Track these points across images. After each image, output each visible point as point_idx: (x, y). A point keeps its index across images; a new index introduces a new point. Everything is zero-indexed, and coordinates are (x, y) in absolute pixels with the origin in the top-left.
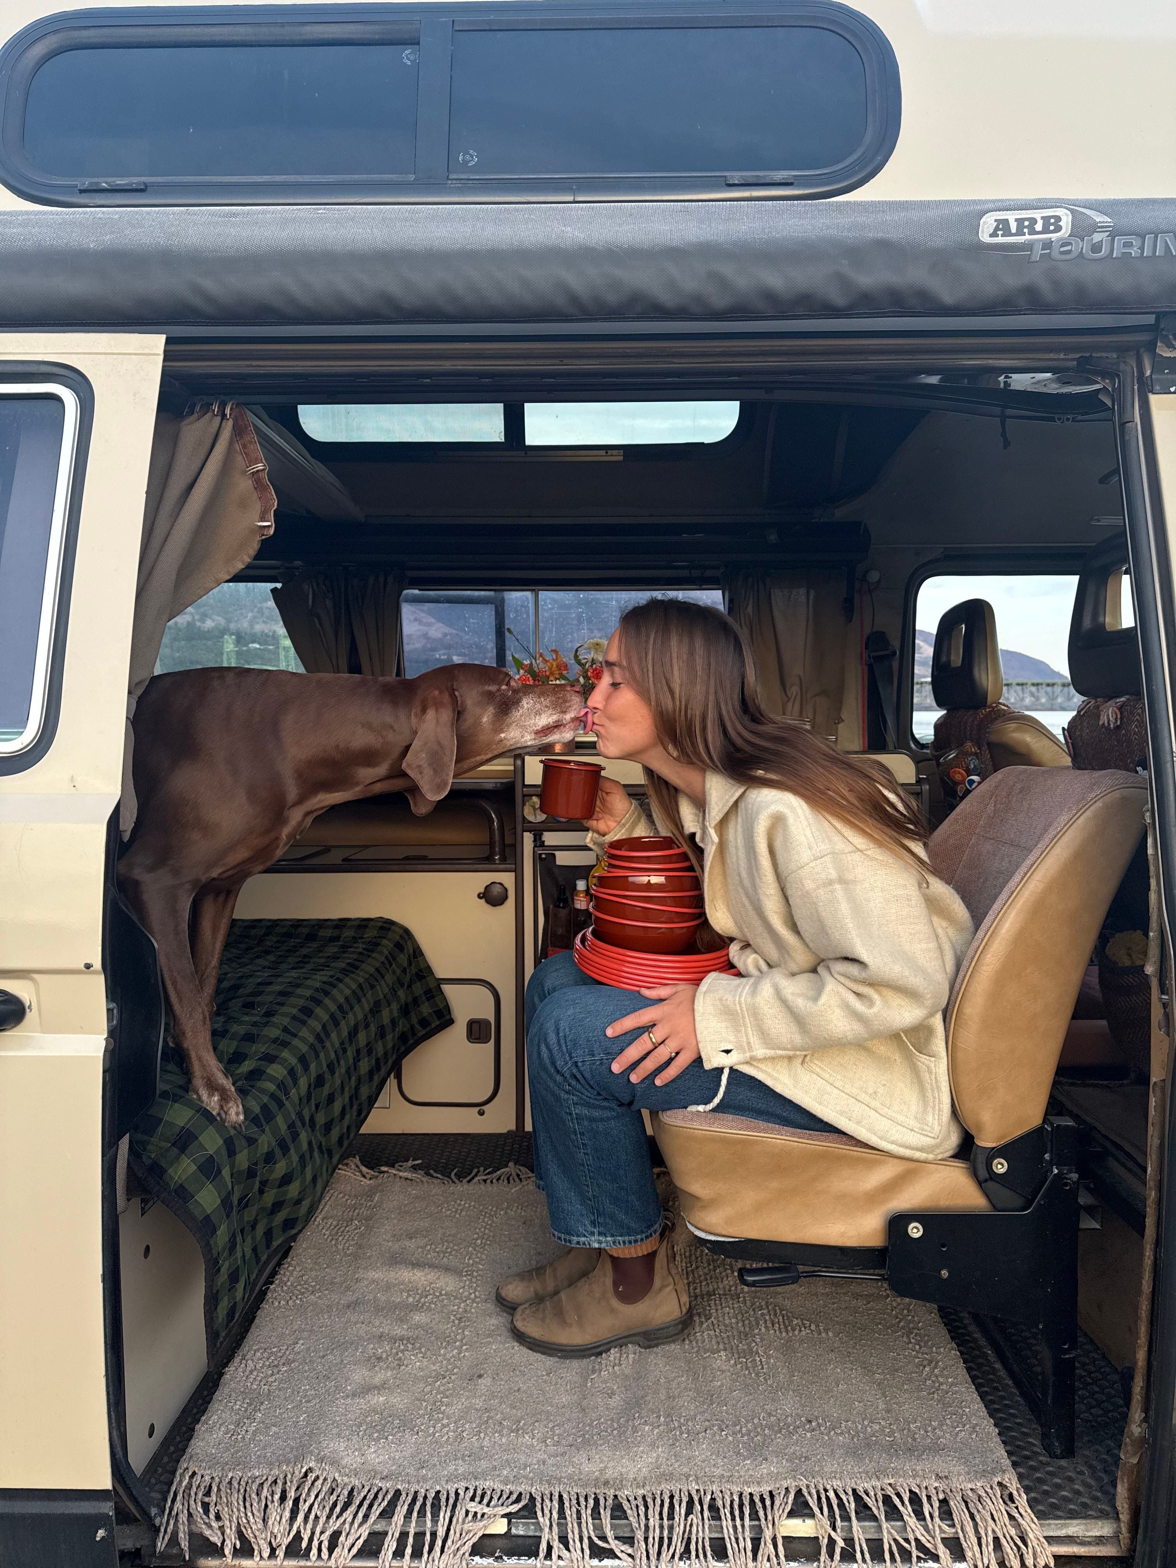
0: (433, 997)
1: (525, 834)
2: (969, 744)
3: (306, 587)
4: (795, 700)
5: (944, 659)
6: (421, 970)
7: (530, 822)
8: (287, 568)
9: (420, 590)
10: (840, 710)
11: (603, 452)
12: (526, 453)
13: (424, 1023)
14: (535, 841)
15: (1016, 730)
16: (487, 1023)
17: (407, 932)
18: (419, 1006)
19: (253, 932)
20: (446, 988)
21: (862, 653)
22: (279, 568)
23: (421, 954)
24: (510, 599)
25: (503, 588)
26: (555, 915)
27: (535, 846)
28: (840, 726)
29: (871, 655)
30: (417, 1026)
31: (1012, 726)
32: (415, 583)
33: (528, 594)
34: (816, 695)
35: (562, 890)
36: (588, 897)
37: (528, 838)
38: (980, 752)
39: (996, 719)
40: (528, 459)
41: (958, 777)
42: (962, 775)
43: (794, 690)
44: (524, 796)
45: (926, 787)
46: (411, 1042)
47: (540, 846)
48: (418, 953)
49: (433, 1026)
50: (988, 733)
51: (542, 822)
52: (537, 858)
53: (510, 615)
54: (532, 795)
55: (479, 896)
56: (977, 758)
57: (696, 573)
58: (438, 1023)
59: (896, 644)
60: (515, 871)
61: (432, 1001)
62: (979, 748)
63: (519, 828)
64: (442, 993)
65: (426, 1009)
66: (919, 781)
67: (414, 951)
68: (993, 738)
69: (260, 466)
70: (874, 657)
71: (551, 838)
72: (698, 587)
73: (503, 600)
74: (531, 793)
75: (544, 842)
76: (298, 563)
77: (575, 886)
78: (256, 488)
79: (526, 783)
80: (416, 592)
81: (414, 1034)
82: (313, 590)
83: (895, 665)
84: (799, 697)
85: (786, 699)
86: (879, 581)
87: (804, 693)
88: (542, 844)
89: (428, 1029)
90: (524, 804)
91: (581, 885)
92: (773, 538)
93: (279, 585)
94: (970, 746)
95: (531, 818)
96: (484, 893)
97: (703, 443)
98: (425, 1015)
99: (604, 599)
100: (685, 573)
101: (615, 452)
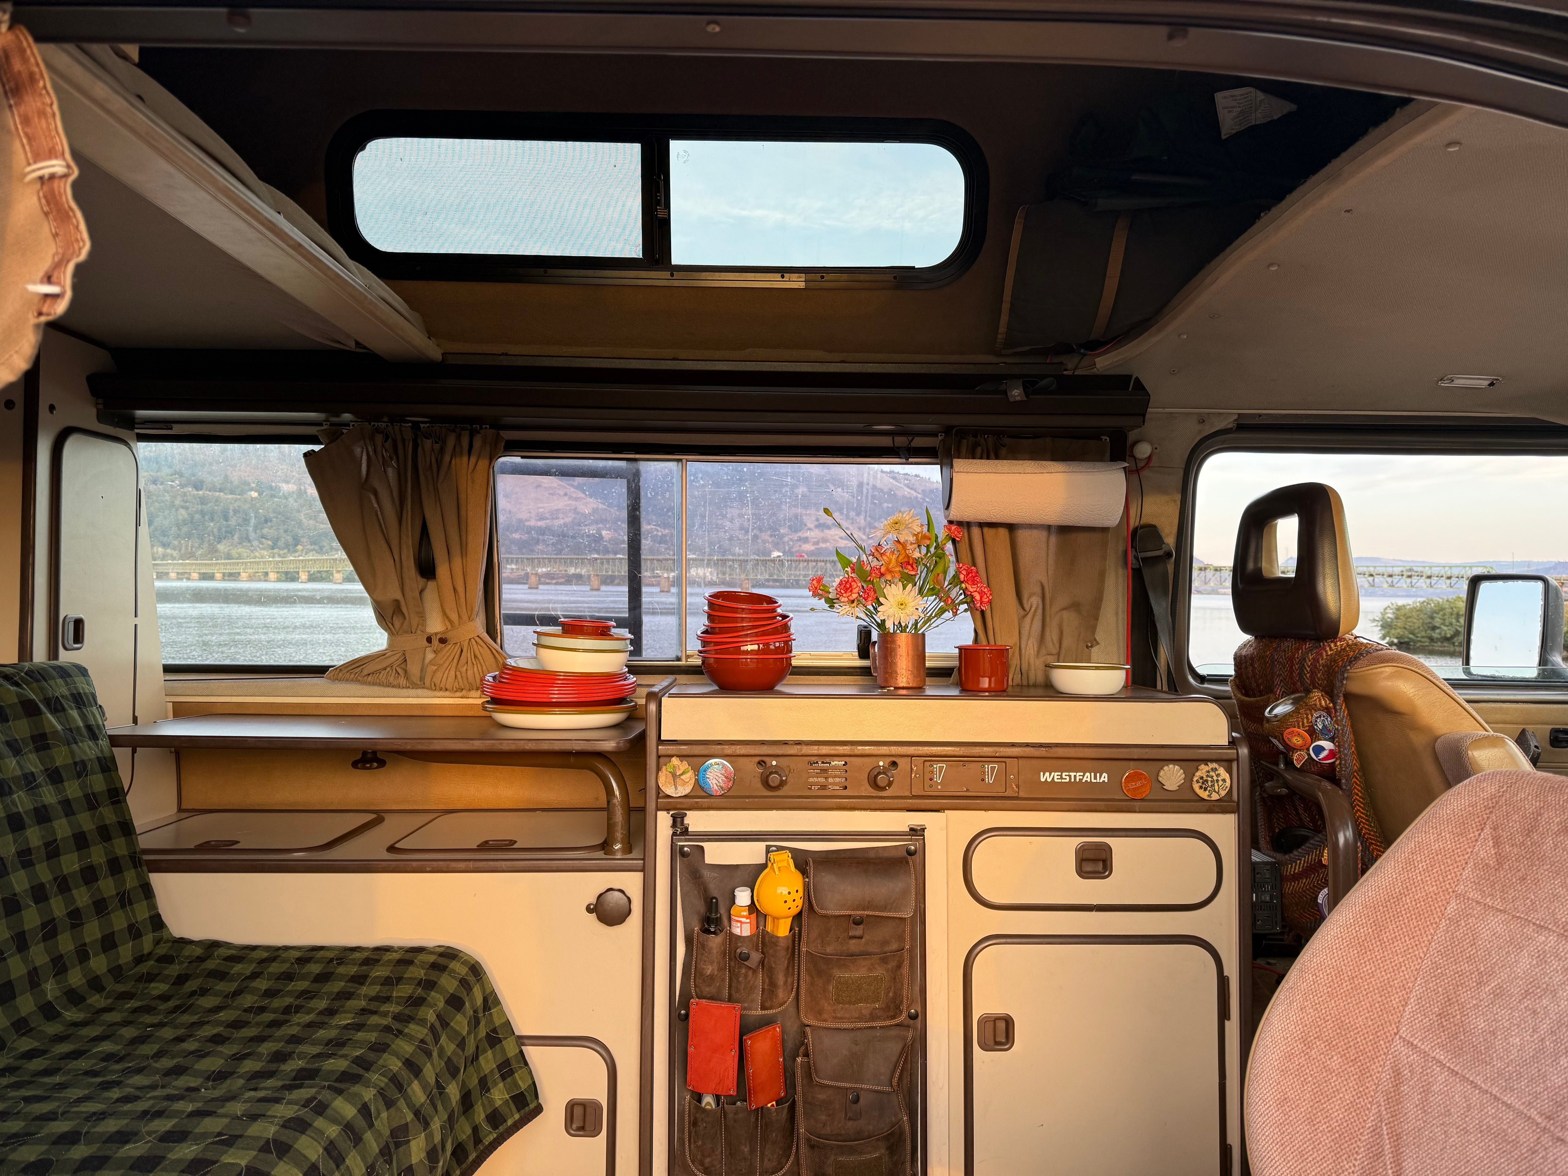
0: (511, 1072)
1: (659, 813)
2: (1316, 694)
3: (358, 450)
4: (1034, 615)
5: (1251, 566)
6: (494, 1030)
7: (669, 797)
8: (331, 425)
9: (523, 457)
10: (1093, 629)
11: (777, 276)
12: (672, 275)
13: (495, 1118)
14: (674, 825)
15: (1391, 677)
16: (595, 1106)
17: (476, 970)
18: (488, 1090)
19: (238, 968)
20: (532, 1053)
21: (1125, 553)
22: (320, 424)
23: (497, 1002)
24: (647, 472)
25: (637, 456)
26: (703, 946)
27: (674, 834)
28: (1094, 650)
29: (1140, 555)
30: (486, 1127)
31: (1388, 670)
32: (512, 447)
33: (672, 465)
34: (1064, 609)
35: (711, 904)
36: (754, 916)
37: (664, 820)
38: (1335, 708)
39: (1356, 658)
40: (676, 283)
41: (1296, 741)
42: (1303, 738)
43: (1033, 602)
44: (659, 757)
45: (1244, 751)
46: (473, 1156)
47: (682, 834)
48: (491, 1001)
49: (510, 1122)
50: (1347, 678)
51: (686, 796)
52: (676, 853)
53: (647, 494)
54: (672, 756)
55: (589, 910)
56: (1330, 715)
57: (901, 441)
58: (517, 1116)
59: (1170, 540)
60: (643, 870)
61: (509, 1080)
62: (1332, 701)
63: (651, 805)
64: (526, 1064)
65: (499, 1095)
66: (1233, 743)
67: (485, 1000)
68: (1355, 687)
69: (56, 166)
70: (1144, 559)
71: (696, 821)
72: (904, 460)
73: (637, 474)
74: (670, 752)
75: (687, 829)
76: (347, 417)
77: (733, 898)
78: (46, 214)
79: (662, 738)
80: (518, 460)
81: (478, 1141)
82: (368, 454)
83: (1170, 567)
84: (1040, 611)
85: (1022, 613)
86: (1150, 457)
87: (1048, 606)
88: (685, 831)
89: (501, 1129)
90: (658, 769)
91: (743, 897)
92: (1016, 393)
93: (317, 448)
94: (1317, 697)
95: (669, 790)
96: (596, 906)
97: (913, 268)
98: (498, 1103)
99: (775, 474)
100: (886, 441)
101: (794, 276)
